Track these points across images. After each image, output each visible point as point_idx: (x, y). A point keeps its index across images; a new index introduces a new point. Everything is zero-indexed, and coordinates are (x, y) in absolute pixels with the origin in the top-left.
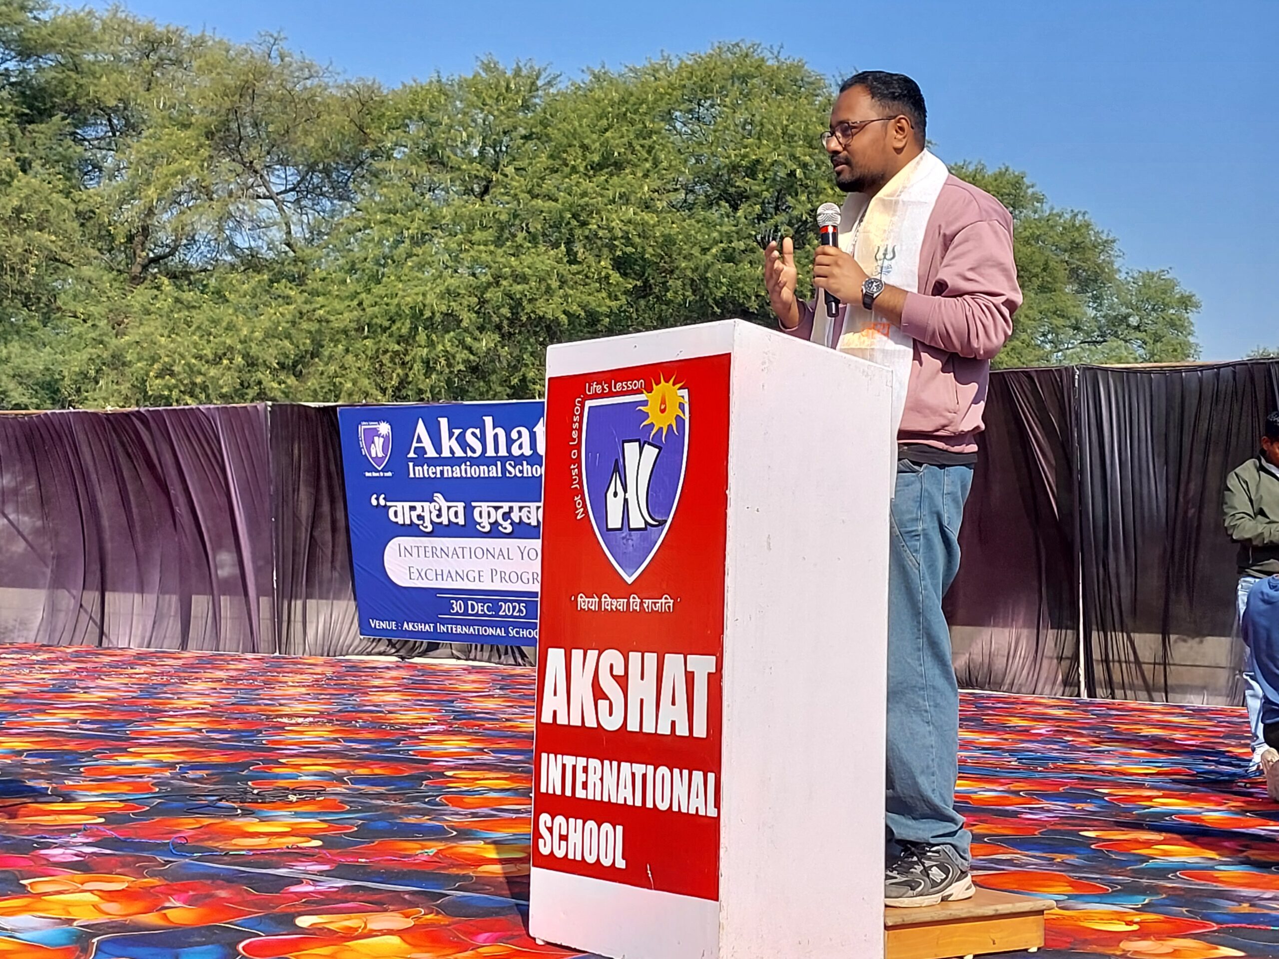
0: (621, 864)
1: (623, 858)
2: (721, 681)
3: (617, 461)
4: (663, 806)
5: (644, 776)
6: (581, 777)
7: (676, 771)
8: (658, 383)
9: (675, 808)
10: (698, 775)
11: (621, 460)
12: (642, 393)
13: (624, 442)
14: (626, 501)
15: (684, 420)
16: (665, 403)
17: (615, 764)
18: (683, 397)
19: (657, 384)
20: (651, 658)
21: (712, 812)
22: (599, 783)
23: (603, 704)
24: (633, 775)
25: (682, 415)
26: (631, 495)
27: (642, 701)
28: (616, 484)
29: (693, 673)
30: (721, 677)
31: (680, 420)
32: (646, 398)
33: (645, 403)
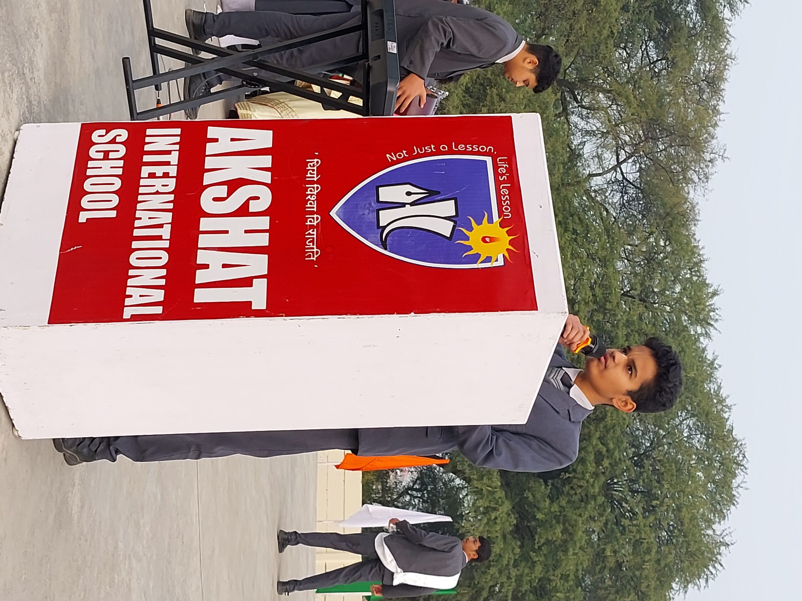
0: (83, 217)
1: (87, 219)
2: (244, 316)
3: (438, 193)
4: (133, 260)
5: (159, 238)
6: (159, 170)
7: (163, 272)
8: (509, 233)
9: (131, 272)
10: (159, 295)
11: (439, 198)
12: (499, 218)
13: (455, 199)
14: (403, 205)
15: (476, 263)
16: (491, 241)
17: (171, 206)
18: (497, 260)
19: (507, 232)
20: (263, 240)
21: (127, 313)
22: (153, 190)
23: (223, 191)
24: (161, 226)
25: (480, 260)
26: (408, 210)
27: (227, 232)
28: (418, 193)
29: (251, 286)
30: (248, 316)
31: (475, 258)
32: (494, 221)
33: (490, 221)
